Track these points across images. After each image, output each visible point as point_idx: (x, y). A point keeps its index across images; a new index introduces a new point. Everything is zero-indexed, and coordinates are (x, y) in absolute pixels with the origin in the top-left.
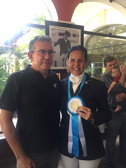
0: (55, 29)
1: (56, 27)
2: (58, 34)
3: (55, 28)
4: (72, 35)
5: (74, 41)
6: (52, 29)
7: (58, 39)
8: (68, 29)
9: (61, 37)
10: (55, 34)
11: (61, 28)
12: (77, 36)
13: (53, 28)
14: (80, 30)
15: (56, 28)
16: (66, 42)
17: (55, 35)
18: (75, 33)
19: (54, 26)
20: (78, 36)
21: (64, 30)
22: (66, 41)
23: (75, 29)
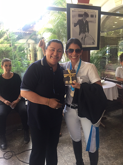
0: (75, 11)
1: (76, 9)
2: (78, 16)
4: (90, 16)
5: (91, 22)
6: (73, 11)
7: (78, 20)
8: (86, 10)
9: (81, 18)
10: (75, 15)
11: (80, 10)
12: (94, 16)
14: (98, 11)
16: (84, 23)
17: (75, 17)
18: (92, 14)
20: (96, 17)
21: (83, 11)
23: (93, 10)
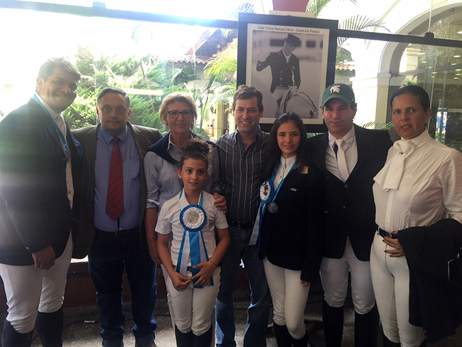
0: (260, 31)
1: (264, 26)
2: (268, 42)
3: (262, 28)
4: (304, 44)
5: (308, 58)
6: (254, 31)
7: (269, 54)
8: (294, 30)
10: (260, 42)
11: (276, 29)
12: (318, 44)
13: (257, 29)
14: (328, 30)
15: (265, 29)
16: (287, 61)
17: (260, 45)
18: (311, 38)
19: (260, 25)
20: (321, 46)
21: (286, 31)
22: (288, 58)
23: (313, 29)
